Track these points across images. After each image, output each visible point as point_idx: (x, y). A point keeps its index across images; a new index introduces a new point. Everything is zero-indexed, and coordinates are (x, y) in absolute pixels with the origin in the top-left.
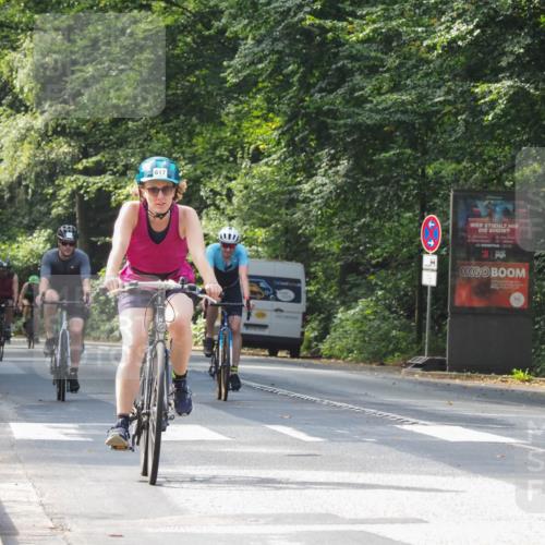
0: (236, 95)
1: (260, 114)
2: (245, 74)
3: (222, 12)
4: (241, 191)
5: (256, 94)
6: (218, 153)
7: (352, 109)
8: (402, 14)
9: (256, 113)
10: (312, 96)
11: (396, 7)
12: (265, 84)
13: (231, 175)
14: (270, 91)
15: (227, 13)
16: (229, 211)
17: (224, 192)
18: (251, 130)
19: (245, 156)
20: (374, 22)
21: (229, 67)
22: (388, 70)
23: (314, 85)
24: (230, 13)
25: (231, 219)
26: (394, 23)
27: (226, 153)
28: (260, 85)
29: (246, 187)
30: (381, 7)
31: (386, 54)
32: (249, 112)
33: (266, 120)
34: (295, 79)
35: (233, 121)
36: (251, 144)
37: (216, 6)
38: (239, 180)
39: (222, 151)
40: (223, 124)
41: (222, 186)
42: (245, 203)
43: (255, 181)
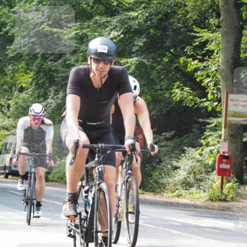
0: (12, 62)
1: (23, 70)
2: (16, 52)
3: (7, 24)
4: (14, 105)
5: (21, 61)
6: (4, 88)
7: (65, 69)
8: (88, 27)
9: (21, 70)
10: (47, 63)
11: (86, 23)
12: (26, 57)
13: (10, 98)
14: (28, 60)
15: (9, 24)
16: (8, 114)
17: (6, 106)
18: (19, 78)
19: (16, 89)
20: (76, 30)
21: (10, 49)
22: (82, 52)
23: (48, 58)
24: (10, 25)
25: (9, 118)
26: (85, 31)
27: (8, 88)
28: (24, 57)
29: (16, 103)
30: (79, 23)
31: (81, 45)
32: (19, 69)
33: (26, 73)
34: (39, 55)
35: (11, 74)
36: (19, 84)
37: (4, 21)
38: (13, 100)
39: (6, 87)
40: (6, 75)
41: (5, 103)
42: (16, 111)
43: (20, 101)
